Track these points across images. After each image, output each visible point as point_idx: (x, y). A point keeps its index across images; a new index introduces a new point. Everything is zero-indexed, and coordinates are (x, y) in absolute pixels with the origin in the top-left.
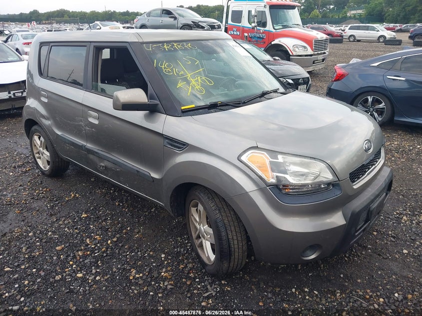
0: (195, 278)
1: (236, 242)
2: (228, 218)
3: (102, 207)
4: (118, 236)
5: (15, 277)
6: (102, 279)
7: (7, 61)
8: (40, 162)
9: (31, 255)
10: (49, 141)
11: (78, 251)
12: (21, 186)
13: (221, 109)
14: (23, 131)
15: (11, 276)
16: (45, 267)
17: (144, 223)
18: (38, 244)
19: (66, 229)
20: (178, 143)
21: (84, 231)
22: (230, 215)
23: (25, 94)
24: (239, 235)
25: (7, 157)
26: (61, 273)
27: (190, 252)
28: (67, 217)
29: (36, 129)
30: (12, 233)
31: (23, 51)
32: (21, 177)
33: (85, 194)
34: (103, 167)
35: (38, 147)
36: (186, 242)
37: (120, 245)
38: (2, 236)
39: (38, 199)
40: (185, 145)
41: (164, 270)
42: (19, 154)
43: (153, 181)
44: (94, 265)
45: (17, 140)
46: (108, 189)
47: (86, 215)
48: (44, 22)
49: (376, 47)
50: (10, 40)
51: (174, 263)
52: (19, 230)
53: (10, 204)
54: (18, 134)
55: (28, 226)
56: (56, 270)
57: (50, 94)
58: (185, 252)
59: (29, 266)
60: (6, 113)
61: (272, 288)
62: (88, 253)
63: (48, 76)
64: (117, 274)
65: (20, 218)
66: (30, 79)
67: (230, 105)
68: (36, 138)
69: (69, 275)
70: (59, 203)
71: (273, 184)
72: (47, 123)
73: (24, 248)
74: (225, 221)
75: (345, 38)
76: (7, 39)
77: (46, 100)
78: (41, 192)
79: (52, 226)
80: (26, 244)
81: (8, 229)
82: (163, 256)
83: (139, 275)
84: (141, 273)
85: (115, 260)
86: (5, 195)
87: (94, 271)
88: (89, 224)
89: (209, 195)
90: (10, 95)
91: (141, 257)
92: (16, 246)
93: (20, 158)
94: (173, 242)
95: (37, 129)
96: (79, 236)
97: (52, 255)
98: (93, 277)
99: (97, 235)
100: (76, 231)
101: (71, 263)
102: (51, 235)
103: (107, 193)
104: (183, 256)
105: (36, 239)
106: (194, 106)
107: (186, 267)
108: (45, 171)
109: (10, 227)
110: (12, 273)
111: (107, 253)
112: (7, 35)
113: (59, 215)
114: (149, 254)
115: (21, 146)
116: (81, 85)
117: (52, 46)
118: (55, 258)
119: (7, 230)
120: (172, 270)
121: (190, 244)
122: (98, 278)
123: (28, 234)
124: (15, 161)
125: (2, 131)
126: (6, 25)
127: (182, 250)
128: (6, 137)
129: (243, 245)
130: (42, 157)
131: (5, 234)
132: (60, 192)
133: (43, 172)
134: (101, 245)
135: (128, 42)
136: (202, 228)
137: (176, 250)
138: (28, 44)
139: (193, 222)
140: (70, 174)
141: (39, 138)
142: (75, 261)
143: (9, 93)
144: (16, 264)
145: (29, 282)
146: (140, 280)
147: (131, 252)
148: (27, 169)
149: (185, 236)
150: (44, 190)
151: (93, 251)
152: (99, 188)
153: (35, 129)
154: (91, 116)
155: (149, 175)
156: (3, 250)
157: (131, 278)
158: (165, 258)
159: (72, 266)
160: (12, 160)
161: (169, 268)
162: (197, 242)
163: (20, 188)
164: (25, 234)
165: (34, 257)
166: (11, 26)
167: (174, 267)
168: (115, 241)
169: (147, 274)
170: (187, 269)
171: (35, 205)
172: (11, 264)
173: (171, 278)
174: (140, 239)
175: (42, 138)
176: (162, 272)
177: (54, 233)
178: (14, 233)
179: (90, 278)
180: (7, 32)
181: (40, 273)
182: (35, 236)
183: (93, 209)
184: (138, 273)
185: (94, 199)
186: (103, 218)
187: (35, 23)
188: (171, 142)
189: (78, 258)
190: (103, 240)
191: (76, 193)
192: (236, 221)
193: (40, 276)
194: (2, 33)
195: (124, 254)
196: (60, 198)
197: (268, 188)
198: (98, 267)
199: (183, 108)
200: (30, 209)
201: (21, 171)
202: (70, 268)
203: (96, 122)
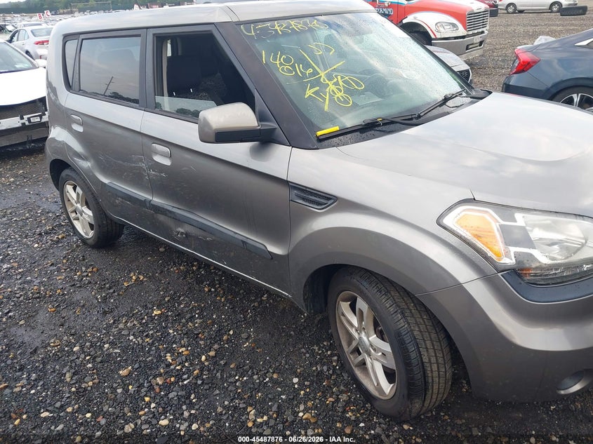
0: (357, 422)
1: (435, 367)
2: (419, 327)
3: (183, 295)
4: (216, 346)
5: (58, 429)
6: (202, 429)
7: (13, 70)
8: (78, 225)
9: (80, 387)
10: (90, 193)
11: (155, 377)
12: (52, 265)
13: (384, 131)
14: (48, 176)
15: (53, 428)
16: (105, 410)
17: (255, 321)
18: (90, 365)
19: (131, 337)
20: (316, 195)
21: (160, 340)
22: (421, 321)
23: (45, 119)
24: (440, 355)
25: (27, 219)
26: (133, 420)
27: (339, 372)
28: (130, 315)
29: (69, 176)
30: (46, 347)
31: (37, 54)
32: (52, 251)
33: (153, 275)
34: (182, 233)
35: (73, 202)
36: (329, 353)
37: (222, 362)
38: (31, 353)
39: (81, 287)
40: (330, 199)
41: (302, 407)
42: (45, 212)
43: (272, 259)
44: (185, 403)
45: (40, 190)
46: (187, 265)
47: (159, 312)
48: (61, 11)
49: (549, 19)
50: (15, 38)
51: (316, 394)
52: (58, 342)
53: (39, 297)
54: (41, 181)
55: (71, 335)
56: (124, 414)
57: (86, 119)
58: (331, 372)
59: (79, 408)
60: (20, 148)
61: (493, 438)
62: (173, 379)
63: (80, 90)
64: (225, 417)
65: (56, 320)
66: (51, 95)
67: (397, 122)
68: (69, 188)
69: (147, 422)
70: (114, 292)
71: (507, 268)
72: (86, 165)
73: (68, 375)
74: (415, 333)
75: (501, 9)
76: (12, 38)
77: (80, 129)
78: (85, 274)
79: (107, 334)
80: (71, 367)
81: (39, 340)
82: (295, 380)
83: (262, 417)
84: (264, 414)
85: (218, 392)
86: (29, 282)
87: (186, 414)
88: (166, 327)
89: (380, 286)
90: (23, 121)
91: (260, 383)
92: (54, 372)
93: (47, 219)
94: (308, 355)
95: (71, 174)
96: (153, 348)
97: (115, 385)
98: (187, 424)
99: (182, 347)
100: (148, 340)
101: (147, 399)
102: (108, 349)
103: (187, 271)
104: (328, 379)
105: (85, 357)
106: (337, 128)
107: (338, 400)
108: (87, 239)
109: (43, 337)
110: (55, 420)
111: (203, 379)
112: (11, 32)
113: (116, 313)
114: (271, 378)
115: (47, 199)
116: (136, 101)
117: (83, 40)
118: (119, 391)
119: (37, 343)
120: (316, 408)
121: (336, 358)
122: (194, 427)
123: (72, 349)
124: (40, 225)
125: (17, 177)
126: (9, 18)
127: (325, 368)
128: (22, 186)
129: (446, 372)
130: (81, 218)
131: (35, 351)
132: (114, 274)
133: (84, 241)
134: (191, 364)
135: (213, 23)
136: (365, 338)
137: (314, 368)
138: (42, 43)
139: (343, 324)
140: (125, 241)
141: (75, 189)
142: (153, 395)
143: (22, 118)
144: (58, 405)
145: (83, 438)
146: (265, 428)
147: (242, 376)
148: (60, 237)
149: (325, 343)
150: (88, 270)
151: (179, 376)
152: (174, 263)
153: (67, 175)
154: (157, 153)
155: (264, 248)
156: (36, 380)
157: (250, 424)
158: (298, 383)
159: (148, 404)
160: (35, 222)
161: (310, 404)
162: (354, 360)
163: (52, 268)
164: (66, 349)
165: (85, 389)
166: (16, 19)
167: (317, 401)
168: (213, 357)
169: (275, 415)
170: (339, 405)
171: (78, 296)
172: (50, 405)
173: (316, 423)
174: (251, 351)
175: (78, 189)
176: (299, 412)
177: (113, 344)
178: (49, 348)
179: (183, 427)
180: (10, 28)
181: (98, 420)
182: (84, 352)
183: (169, 301)
184: (260, 414)
185: (169, 283)
186: (188, 316)
187: (49, 13)
188: (302, 195)
189: (158, 390)
190: (193, 355)
191: (139, 273)
192: (434, 331)
193: (100, 427)
194: (3, 29)
195: (232, 380)
196: (114, 284)
197: (499, 274)
198: (191, 405)
199: (319, 133)
200: (71, 305)
201: (51, 240)
202: (146, 410)
203: (167, 162)
